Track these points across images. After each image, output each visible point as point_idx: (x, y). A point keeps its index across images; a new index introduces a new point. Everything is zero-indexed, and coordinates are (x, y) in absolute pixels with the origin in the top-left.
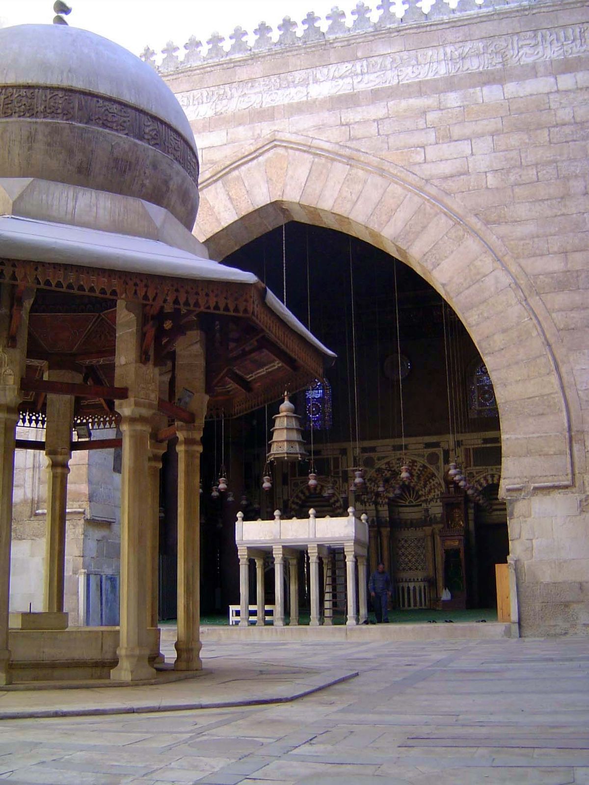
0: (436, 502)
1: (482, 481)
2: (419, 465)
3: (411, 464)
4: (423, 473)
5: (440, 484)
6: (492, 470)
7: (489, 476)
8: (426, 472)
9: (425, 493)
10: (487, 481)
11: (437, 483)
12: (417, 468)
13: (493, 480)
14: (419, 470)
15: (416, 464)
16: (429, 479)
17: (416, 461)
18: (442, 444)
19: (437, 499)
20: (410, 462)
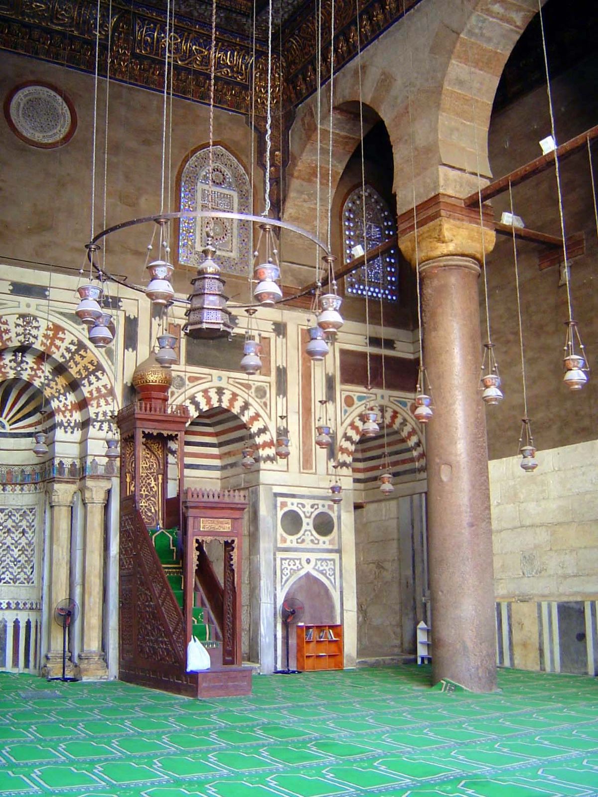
0: (101, 428)
1: (200, 398)
2: (69, 338)
3: (51, 333)
4: (77, 358)
5: (111, 392)
6: (220, 378)
7: (215, 390)
8: (83, 357)
9: (65, 406)
10: (209, 400)
11: (105, 386)
12: (63, 346)
13: (220, 401)
14: (68, 350)
15: (61, 335)
16: (90, 374)
17: (63, 330)
18: (123, 304)
19: (102, 422)
20: (48, 329)
